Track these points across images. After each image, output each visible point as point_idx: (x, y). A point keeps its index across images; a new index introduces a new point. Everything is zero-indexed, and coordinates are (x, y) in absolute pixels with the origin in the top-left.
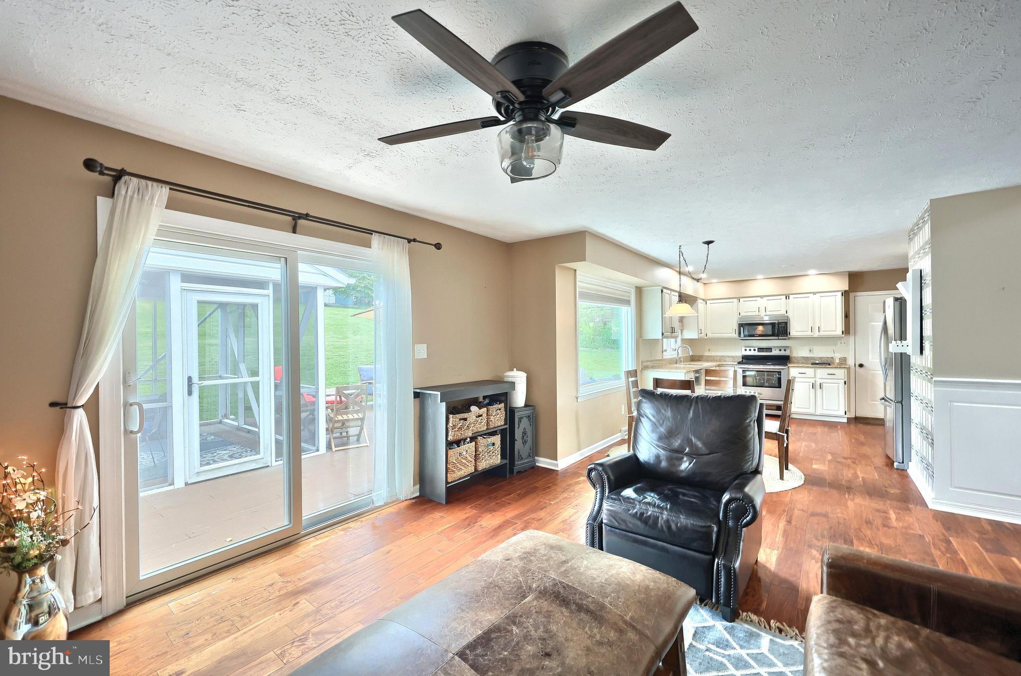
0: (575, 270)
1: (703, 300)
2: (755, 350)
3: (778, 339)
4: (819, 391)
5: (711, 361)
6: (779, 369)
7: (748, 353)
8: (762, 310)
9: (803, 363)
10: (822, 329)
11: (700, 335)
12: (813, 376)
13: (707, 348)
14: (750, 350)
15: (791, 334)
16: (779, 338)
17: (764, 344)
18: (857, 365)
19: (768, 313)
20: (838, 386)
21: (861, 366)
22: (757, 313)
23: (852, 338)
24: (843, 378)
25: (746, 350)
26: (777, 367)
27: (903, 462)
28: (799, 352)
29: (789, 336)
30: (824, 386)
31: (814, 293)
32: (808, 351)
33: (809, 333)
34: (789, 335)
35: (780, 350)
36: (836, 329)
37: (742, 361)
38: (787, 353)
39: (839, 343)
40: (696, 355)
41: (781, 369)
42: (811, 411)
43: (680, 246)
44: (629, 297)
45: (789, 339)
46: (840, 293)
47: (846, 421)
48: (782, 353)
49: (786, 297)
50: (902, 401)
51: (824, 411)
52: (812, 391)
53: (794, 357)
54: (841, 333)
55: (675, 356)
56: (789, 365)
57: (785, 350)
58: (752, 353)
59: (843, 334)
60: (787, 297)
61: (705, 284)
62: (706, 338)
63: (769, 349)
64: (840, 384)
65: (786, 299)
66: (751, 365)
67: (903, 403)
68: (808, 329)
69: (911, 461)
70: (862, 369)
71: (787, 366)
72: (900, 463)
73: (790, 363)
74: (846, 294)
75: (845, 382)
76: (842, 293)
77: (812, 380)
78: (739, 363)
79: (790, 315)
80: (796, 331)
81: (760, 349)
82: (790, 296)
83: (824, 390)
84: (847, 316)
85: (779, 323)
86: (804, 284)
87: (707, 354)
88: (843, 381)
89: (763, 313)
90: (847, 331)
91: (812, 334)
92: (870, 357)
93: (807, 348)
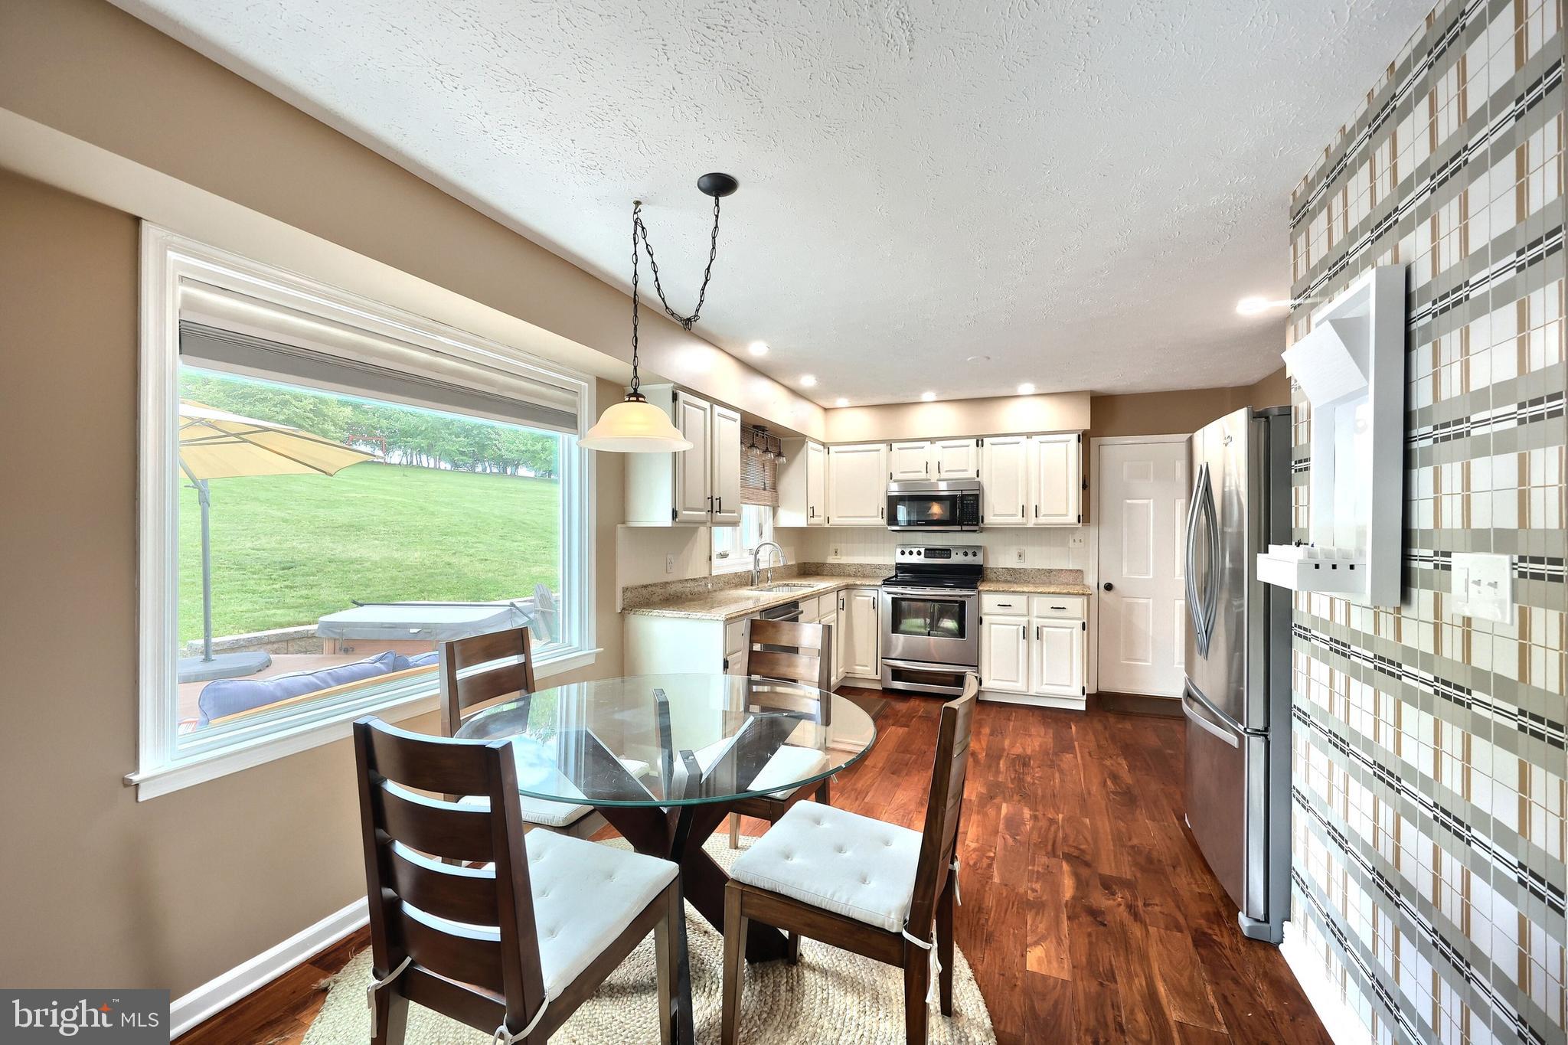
0: (137, 220)
1: (823, 444)
2: (919, 553)
3: (962, 531)
4: (1035, 643)
5: (839, 575)
6: (960, 596)
7: (907, 559)
8: (933, 467)
9: (1006, 581)
10: (1042, 511)
11: (813, 521)
12: (1025, 613)
13: (832, 547)
14: (911, 553)
15: (986, 521)
16: (964, 528)
17: (938, 541)
18: (1102, 586)
19: (944, 475)
20: (1071, 633)
21: (1109, 587)
22: (923, 475)
23: (1093, 531)
24: (1080, 616)
25: (903, 553)
26: (958, 592)
27: (1267, 920)
28: (1001, 558)
29: (982, 525)
30: (1045, 633)
31: (1029, 435)
32: (1017, 557)
33: (1018, 519)
34: (982, 522)
35: (966, 554)
36: (1067, 511)
37: (896, 576)
38: (978, 560)
39: (1071, 541)
40: (811, 561)
41: (965, 596)
42: (1020, 686)
43: (638, 203)
44: (574, 404)
45: (982, 530)
46: (1074, 437)
47: (1084, 709)
48: (970, 560)
49: (978, 441)
50: (1266, 729)
51: (1044, 687)
52: (1023, 643)
53: (992, 569)
54: (1075, 520)
55: (751, 567)
56: (980, 588)
57: (975, 554)
58: (915, 559)
59: (1079, 522)
60: (980, 442)
61: (825, 409)
62: (827, 526)
63: (945, 552)
64: (1074, 630)
65: (978, 446)
66: (909, 588)
67: (1270, 737)
68: (1017, 511)
69: (1289, 920)
70: (1111, 594)
71: (976, 590)
72: (1258, 921)
73: (983, 581)
74: (1084, 438)
75: (1084, 624)
76: (1079, 436)
77: (1023, 621)
78: (887, 582)
79: (984, 479)
80: (995, 515)
81: (930, 552)
82: (985, 439)
83: (1044, 642)
84: (1085, 486)
85: (963, 497)
86: (1010, 416)
87: (832, 560)
88: (1080, 623)
89: (934, 476)
90: (1085, 517)
91: (1024, 520)
92: (1125, 570)
93: (1013, 552)
